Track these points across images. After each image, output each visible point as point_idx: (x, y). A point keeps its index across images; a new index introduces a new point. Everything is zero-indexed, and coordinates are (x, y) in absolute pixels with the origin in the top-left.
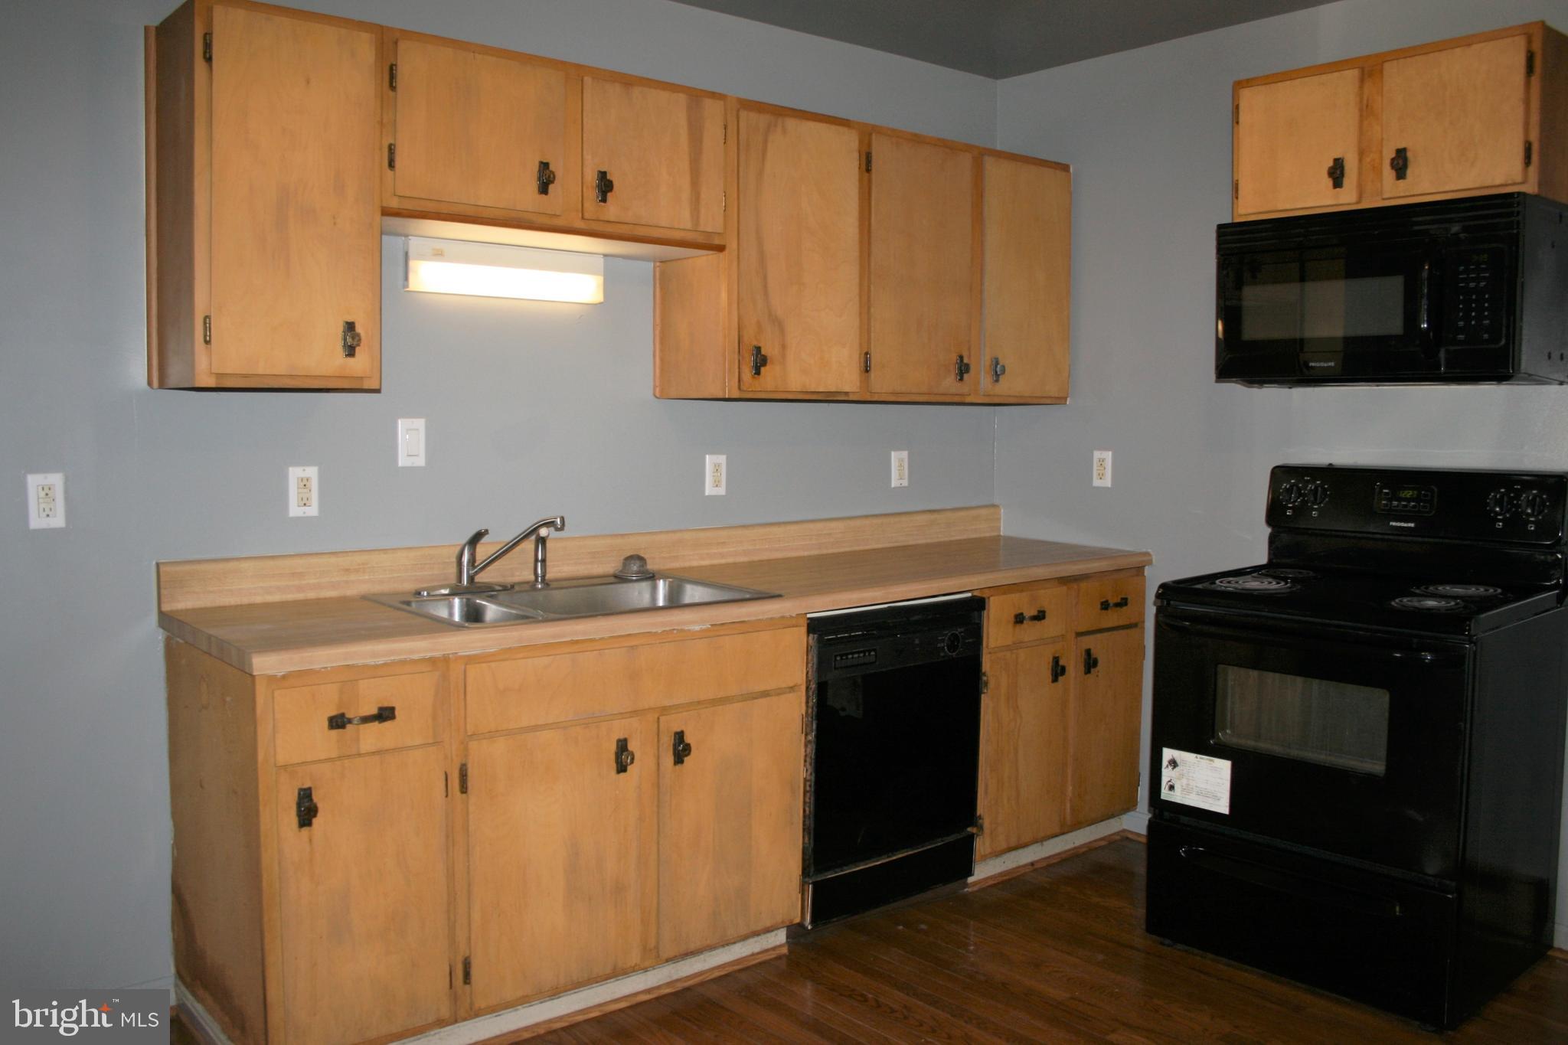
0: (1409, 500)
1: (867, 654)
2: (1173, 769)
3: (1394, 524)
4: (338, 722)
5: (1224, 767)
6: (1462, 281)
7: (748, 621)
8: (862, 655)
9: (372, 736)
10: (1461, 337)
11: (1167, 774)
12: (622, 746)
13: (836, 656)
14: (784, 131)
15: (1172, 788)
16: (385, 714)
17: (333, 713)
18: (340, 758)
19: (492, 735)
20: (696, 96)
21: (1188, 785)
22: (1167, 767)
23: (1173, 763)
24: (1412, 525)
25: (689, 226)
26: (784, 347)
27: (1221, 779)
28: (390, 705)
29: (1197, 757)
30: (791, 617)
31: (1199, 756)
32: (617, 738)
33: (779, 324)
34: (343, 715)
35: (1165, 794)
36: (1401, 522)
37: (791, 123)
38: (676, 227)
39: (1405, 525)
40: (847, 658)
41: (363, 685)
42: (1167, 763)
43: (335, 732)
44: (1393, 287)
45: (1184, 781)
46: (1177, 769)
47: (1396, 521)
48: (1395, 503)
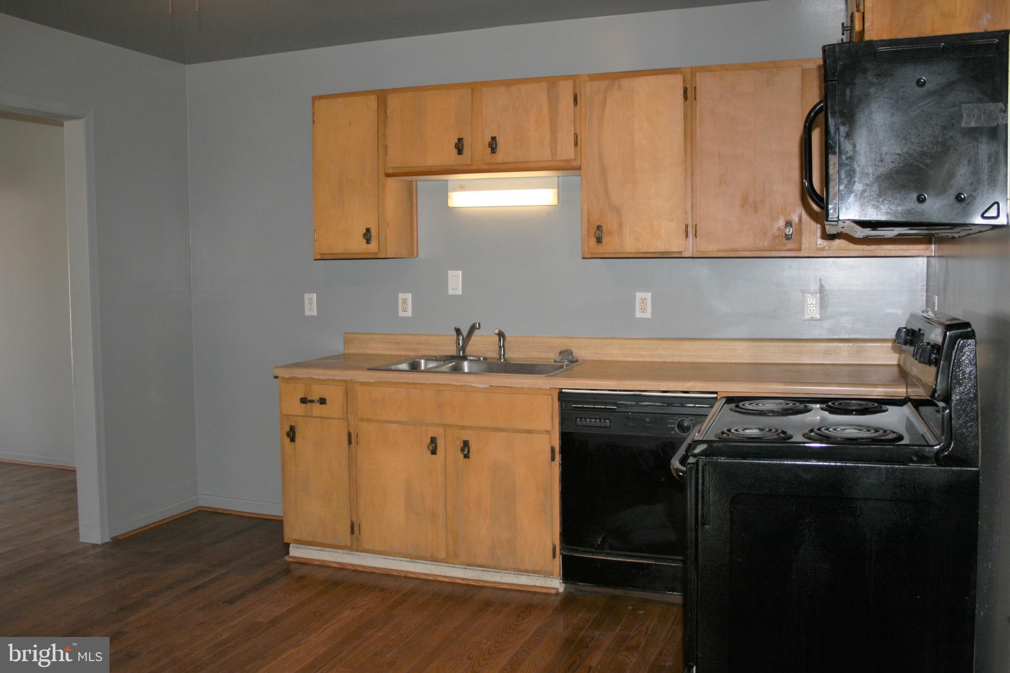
1: (603, 421)
4: (304, 401)
7: (515, 387)
8: (598, 420)
9: (317, 409)
12: (433, 440)
13: (577, 418)
14: (620, 88)
16: (323, 401)
17: (302, 396)
18: (305, 416)
19: (369, 420)
20: (552, 82)
25: (550, 158)
26: (621, 225)
28: (324, 397)
30: (546, 389)
32: (431, 436)
33: (618, 211)
34: (306, 398)
37: (625, 82)
38: (541, 160)
40: (586, 421)
41: (314, 386)
43: (303, 405)
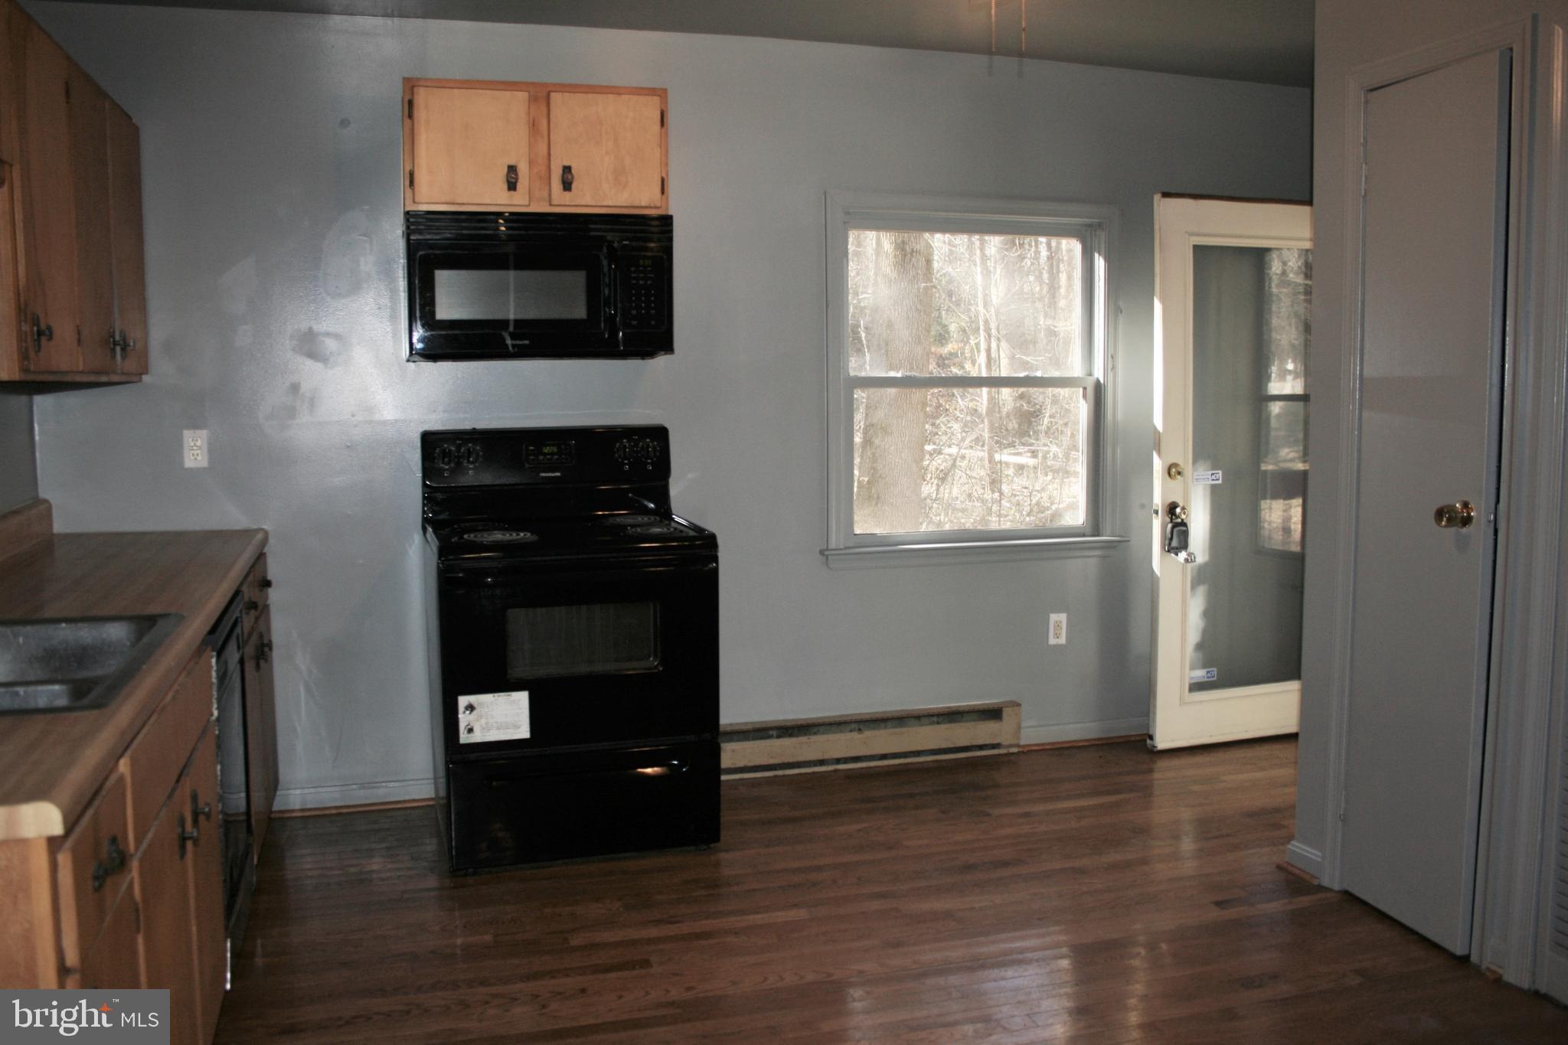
0: (552, 454)
2: (470, 713)
3: (544, 475)
5: (522, 698)
6: (634, 278)
10: (634, 323)
11: (464, 719)
15: (470, 730)
21: (487, 723)
22: (464, 712)
23: (471, 708)
24: (558, 474)
27: (520, 709)
29: (494, 696)
31: (496, 695)
35: (464, 738)
36: (548, 472)
39: (553, 475)
42: (464, 710)
44: (576, 280)
45: (483, 721)
46: (475, 712)
47: (545, 472)
48: (541, 457)
